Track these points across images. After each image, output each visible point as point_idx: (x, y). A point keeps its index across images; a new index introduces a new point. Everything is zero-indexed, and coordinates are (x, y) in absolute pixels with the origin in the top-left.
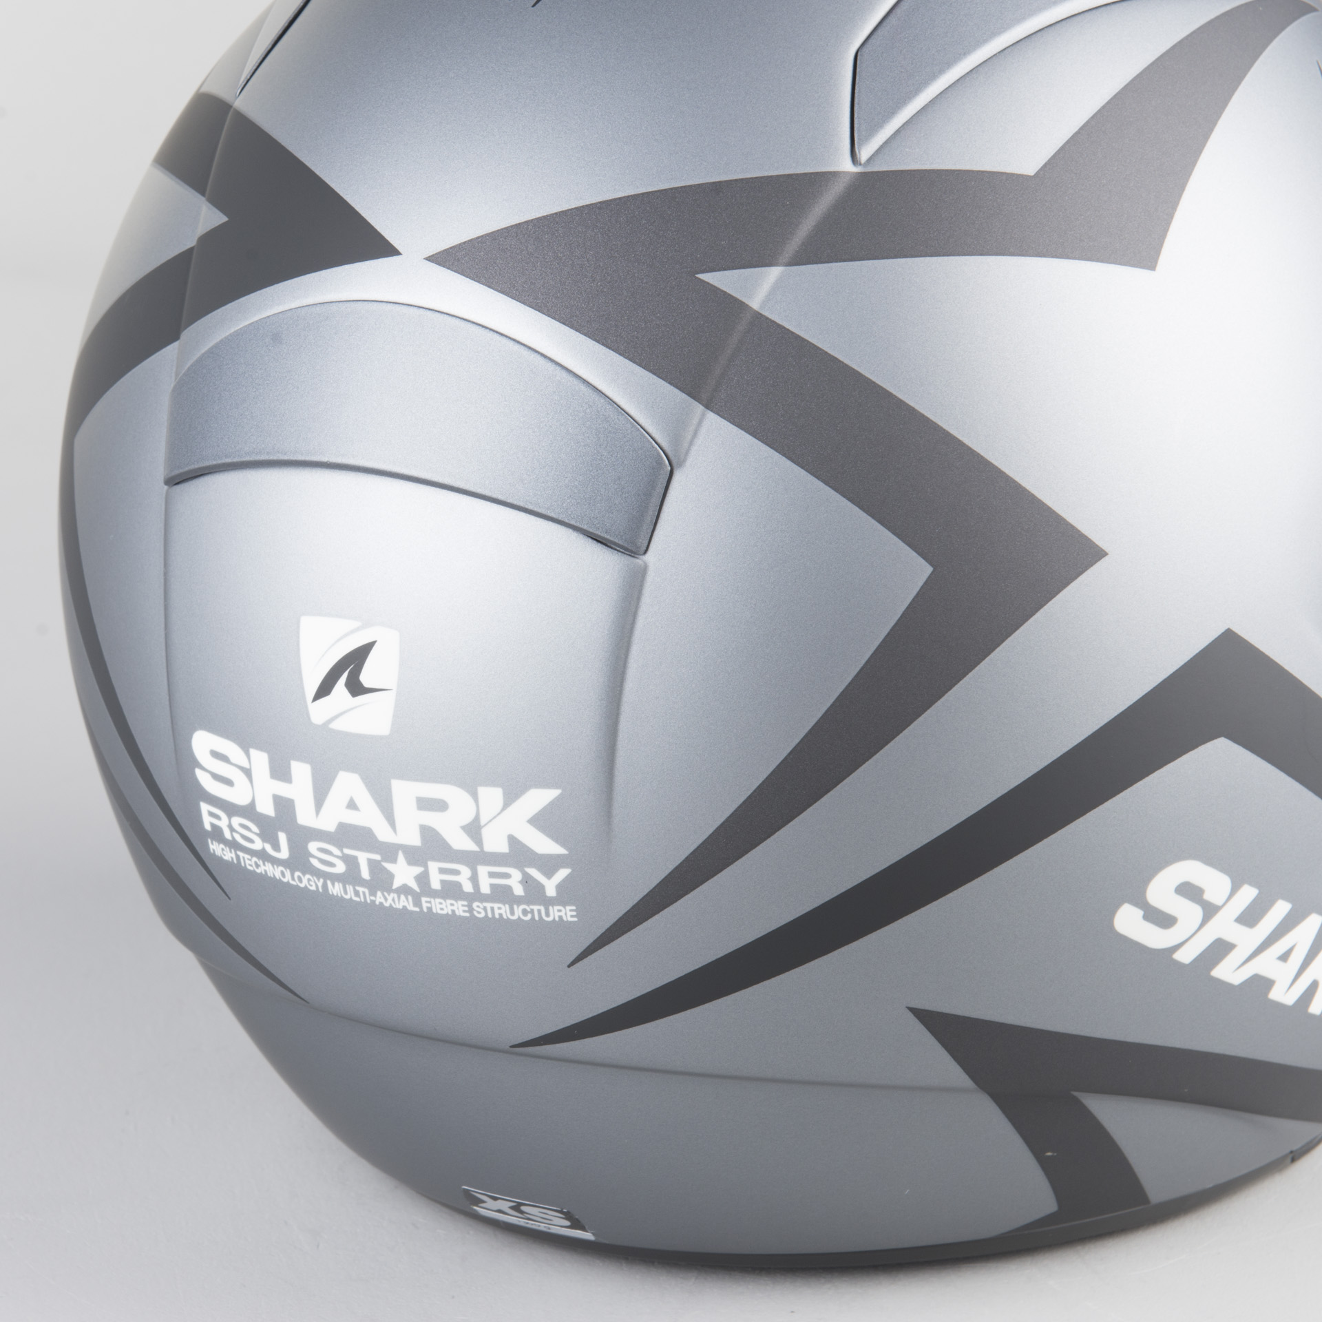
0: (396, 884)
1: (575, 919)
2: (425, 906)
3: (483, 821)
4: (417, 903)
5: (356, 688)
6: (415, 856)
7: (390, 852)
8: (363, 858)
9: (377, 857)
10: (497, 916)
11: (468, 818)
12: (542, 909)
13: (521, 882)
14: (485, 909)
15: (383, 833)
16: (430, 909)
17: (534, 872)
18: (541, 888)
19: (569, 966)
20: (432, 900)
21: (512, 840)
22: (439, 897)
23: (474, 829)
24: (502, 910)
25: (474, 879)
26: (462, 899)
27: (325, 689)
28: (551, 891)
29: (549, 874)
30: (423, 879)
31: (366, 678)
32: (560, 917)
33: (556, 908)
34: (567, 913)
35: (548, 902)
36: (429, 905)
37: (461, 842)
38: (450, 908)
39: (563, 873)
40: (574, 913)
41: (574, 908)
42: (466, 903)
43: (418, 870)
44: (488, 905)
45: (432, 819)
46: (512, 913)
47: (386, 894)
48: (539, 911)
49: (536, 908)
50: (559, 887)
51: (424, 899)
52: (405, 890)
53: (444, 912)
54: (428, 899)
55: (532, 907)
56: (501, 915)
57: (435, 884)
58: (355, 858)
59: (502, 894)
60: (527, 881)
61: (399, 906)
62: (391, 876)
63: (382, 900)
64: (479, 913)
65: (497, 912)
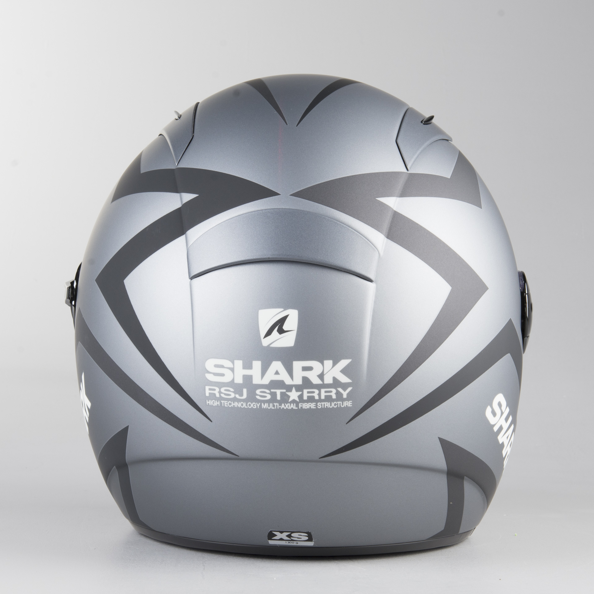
0: (291, 400)
1: (351, 406)
2: (300, 406)
3: (325, 373)
4: (297, 406)
5: (281, 331)
6: (299, 388)
7: (289, 388)
8: (278, 392)
9: (284, 391)
10: (325, 407)
11: (319, 372)
12: (341, 403)
13: (335, 394)
14: (322, 405)
15: (288, 381)
16: (302, 407)
17: (340, 390)
18: (342, 395)
19: (346, 424)
20: (303, 404)
21: (334, 379)
22: (305, 402)
23: (321, 376)
24: (327, 405)
25: (319, 394)
26: (314, 402)
27: (269, 333)
28: (345, 396)
29: (345, 390)
30: (301, 397)
31: (285, 327)
32: (347, 405)
33: (346, 402)
34: (349, 404)
35: (343, 400)
36: (301, 406)
37: (316, 381)
38: (309, 406)
39: (350, 389)
40: (351, 404)
41: (351, 401)
42: (315, 403)
43: (300, 393)
44: (323, 403)
45: (307, 374)
46: (331, 405)
47: (286, 404)
48: (340, 404)
49: (339, 403)
50: (348, 394)
51: (300, 404)
52: (294, 401)
53: (307, 408)
54: (302, 404)
55: (338, 402)
56: (327, 406)
57: (305, 398)
58: (275, 393)
59: (328, 399)
60: (338, 393)
61: (290, 408)
62: (289, 397)
63: (284, 407)
64: (319, 406)
65: (326, 405)
